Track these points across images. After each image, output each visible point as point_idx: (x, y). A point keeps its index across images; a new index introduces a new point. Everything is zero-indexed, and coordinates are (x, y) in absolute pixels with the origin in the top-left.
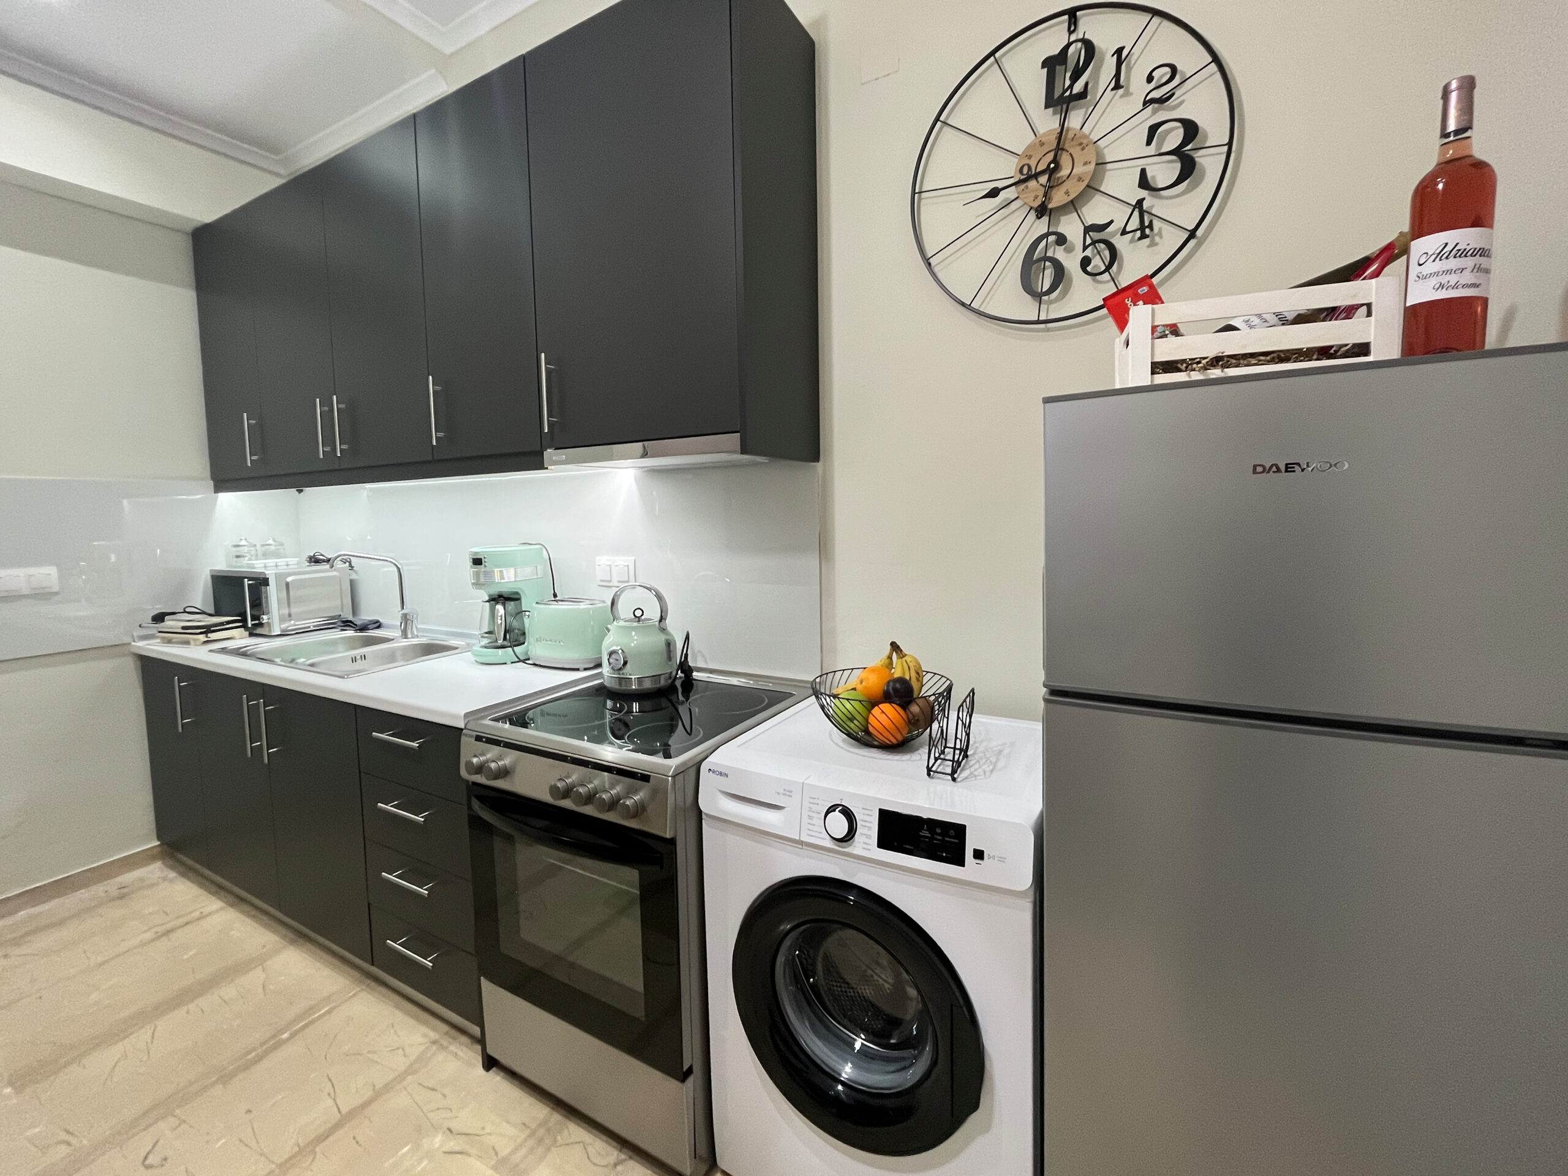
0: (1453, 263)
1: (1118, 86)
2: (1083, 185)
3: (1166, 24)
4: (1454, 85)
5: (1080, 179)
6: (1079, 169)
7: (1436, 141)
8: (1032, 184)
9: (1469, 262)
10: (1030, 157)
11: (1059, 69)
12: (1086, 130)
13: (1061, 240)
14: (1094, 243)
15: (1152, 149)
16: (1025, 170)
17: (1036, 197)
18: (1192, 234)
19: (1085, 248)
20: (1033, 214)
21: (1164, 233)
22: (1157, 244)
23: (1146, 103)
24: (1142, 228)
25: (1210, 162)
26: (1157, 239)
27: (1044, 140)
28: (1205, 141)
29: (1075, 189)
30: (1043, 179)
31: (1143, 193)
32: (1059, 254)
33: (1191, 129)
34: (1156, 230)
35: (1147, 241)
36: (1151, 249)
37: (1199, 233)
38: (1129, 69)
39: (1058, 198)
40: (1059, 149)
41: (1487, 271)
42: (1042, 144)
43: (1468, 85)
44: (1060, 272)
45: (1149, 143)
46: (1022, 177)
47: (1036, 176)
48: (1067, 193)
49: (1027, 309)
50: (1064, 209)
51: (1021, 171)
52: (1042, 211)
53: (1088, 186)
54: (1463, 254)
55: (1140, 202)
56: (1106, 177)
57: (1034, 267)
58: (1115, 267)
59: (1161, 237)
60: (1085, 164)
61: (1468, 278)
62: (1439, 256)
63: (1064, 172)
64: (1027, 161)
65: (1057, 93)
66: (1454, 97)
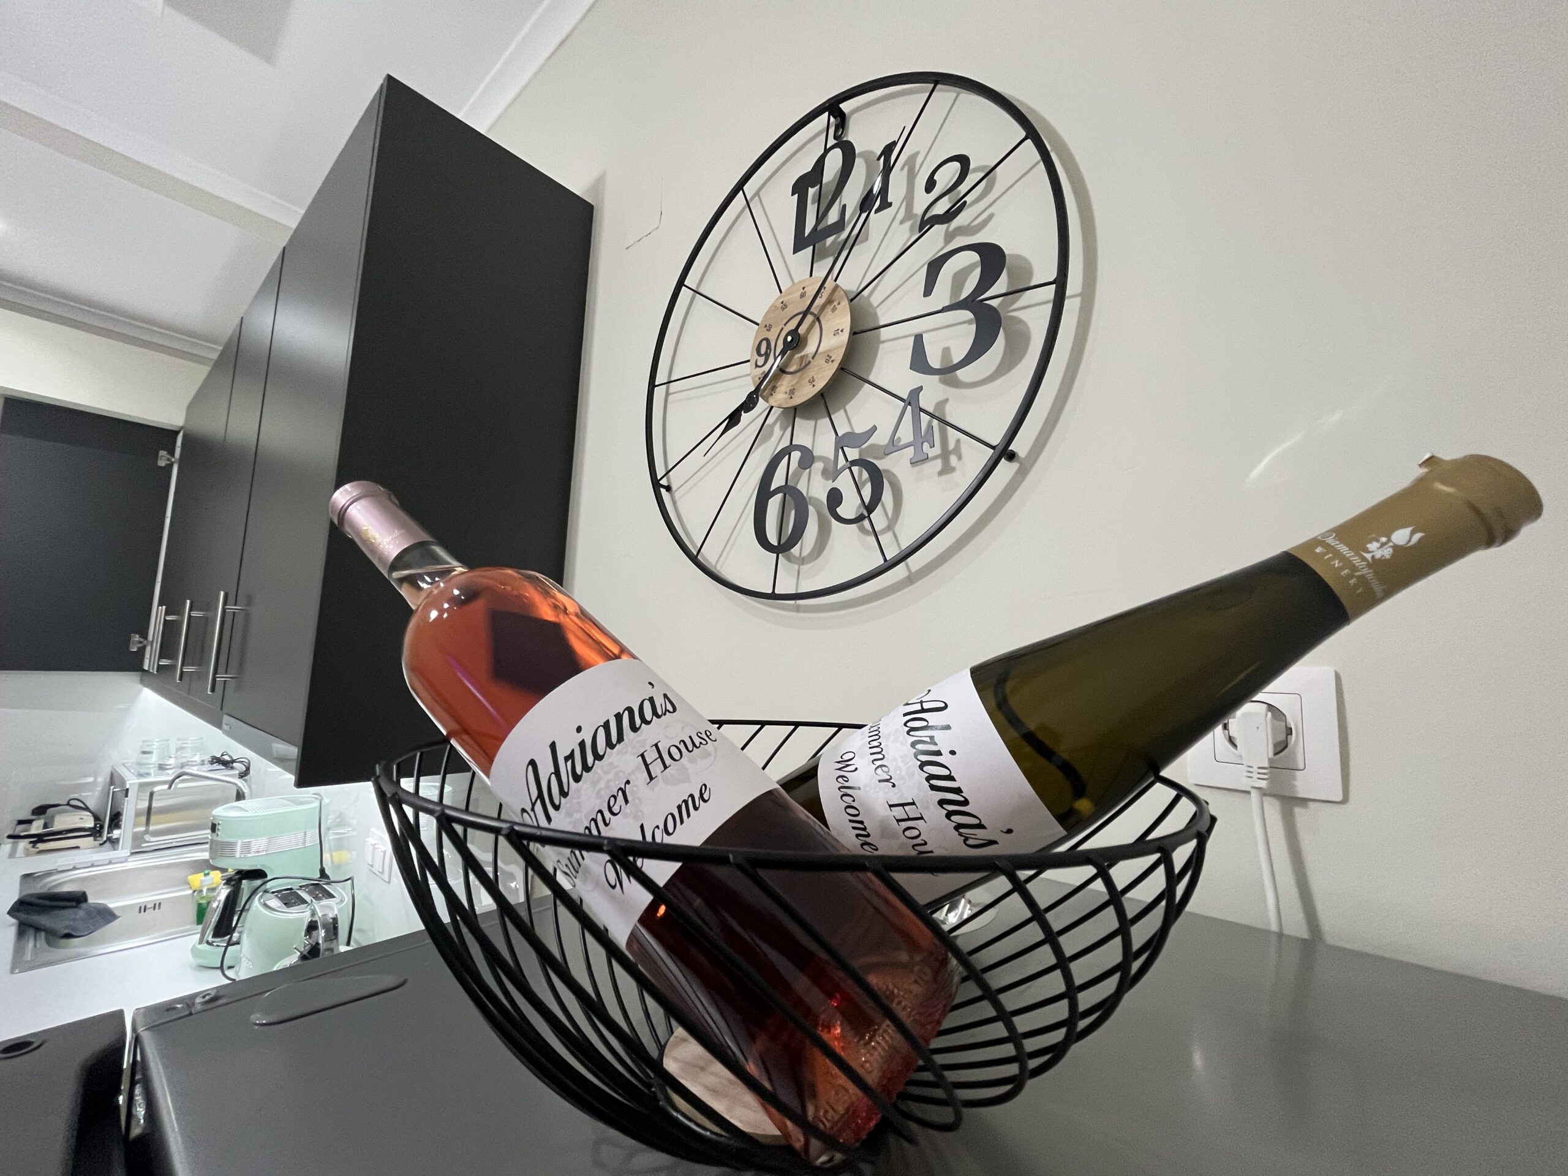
1: (883, 205)
2: (835, 369)
3: (964, 95)
5: (829, 359)
6: (827, 343)
10: (770, 327)
11: (812, 192)
13: (807, 459)
14: (848, 465)
15: (932, 302)
16: (763, 348)
17: (774, 389)
18: (1002, 453)
19: (836, 474)
20: (774, 413)
21: (964, 450)
22: (953, 469)
23: (926, 224)
24: (917, 441)
27: (786, 300)
29: (822, 374)
33: (993, 260)
36: (944, 477)
37: (1016, 449)
39: (802, 391)
40: (804, 312)
42: (784, 306)
44: (802, 513)
45: (928, 292)
46: (760, 359)
48: (812, 381)
50: (813, 407)
51: (758, 349)
53: (844, 371)
55: (914, 394)
56: (880, 351)
57: (770, 502)
59: (960, 458)
60: (836, 333)
63: (810, 348)
64: (765, 334)
65: (808, 228)
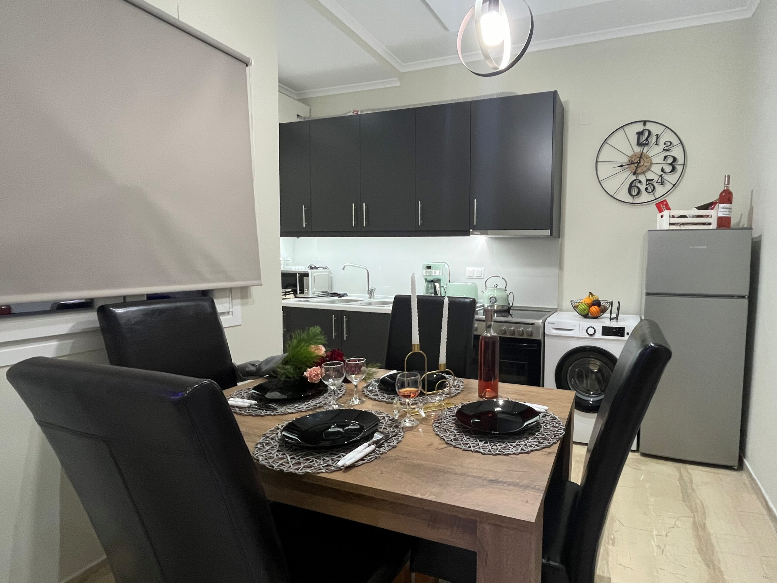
0: (725, 210)
1: (656, 144)
2: (647, 168)
3: (669, 130)
4: (727, 176)
5: (646, 166)
6: (645, 164)
7: (723, 185)
8: (633, 165)
9: (728, 210)
10: (632, 158)
11: (641, 136)
12: (647, 153)
13: (640, 182)
14: (649, 184)
15: (664, 162)
16: (631, 161)
17: (633, 169)
18: (674, 185)
19: (646, 185)
20: (632, 173)
21: (667, 184)
22: (665, 187)
23: (664, 150)
24: (662, 182)
25: (679, 168)
26: (665, 185)
27: (636, 154)
28: (677, 163)
29: (645, 169)
30: (636, 165)
31: (662, 173)
32: (639, 185)
33: (675, 159)
34: (665, 182)
35: (663, 185)
37: (676, 185)
38: (659, 140)
39: (639, 171)
40: (641, 157)
41: (731, 212)
42: (636, 155)
43: (729, 176)
44: (639, 191)
45: (664, 161)
46: (630, 163)
47: (634, 163)
48: (642, 169)
49: (629, 199)
50: (641, 173)
51: (630, 161)
52: (635, 173)
53: (648, 169)
54: (727, 208)
55: (661, 175)
56: (653, 167)
57: (632, 188)
58: (654, 192)
60: (648, 163)
61: (728, 213)
62: (723, 208)
63: (642, 164)
64: (631, 159)
65: (641, 142)
66: (726, 178)
